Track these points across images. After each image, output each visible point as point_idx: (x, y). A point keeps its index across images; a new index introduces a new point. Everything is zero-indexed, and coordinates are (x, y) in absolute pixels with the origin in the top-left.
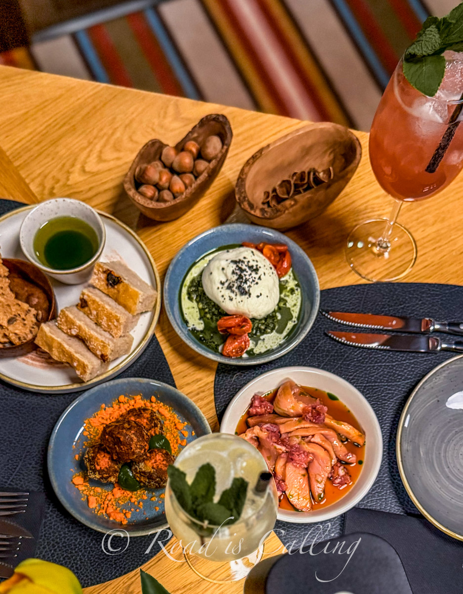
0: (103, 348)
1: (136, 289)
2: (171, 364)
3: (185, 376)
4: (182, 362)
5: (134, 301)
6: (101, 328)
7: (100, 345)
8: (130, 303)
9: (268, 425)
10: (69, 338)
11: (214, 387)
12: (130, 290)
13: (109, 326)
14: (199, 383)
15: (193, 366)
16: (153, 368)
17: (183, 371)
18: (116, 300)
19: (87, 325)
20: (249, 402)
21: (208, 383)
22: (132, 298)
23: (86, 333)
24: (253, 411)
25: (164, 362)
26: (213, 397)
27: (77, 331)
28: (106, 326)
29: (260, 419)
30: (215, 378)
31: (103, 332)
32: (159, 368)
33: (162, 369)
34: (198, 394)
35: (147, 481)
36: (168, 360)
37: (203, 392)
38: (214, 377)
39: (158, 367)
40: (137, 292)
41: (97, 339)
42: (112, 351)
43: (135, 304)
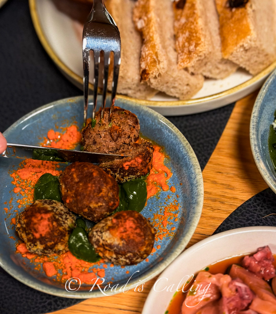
0: (151, 63)
1: (252, 27)
2: (219, 148)
3: (220, 173)
4: (232, 156)
5: (237, 39)
6: (175, 44)
7: (151, 57)
8: (231, 39)
9: (242, 286)
10: (133, 30)
11: (238, 208)
12: (245, 22)
13: (184, 46)
14: (228, 191)
15: (240, 169)
16: (196, 138)
17: (223, 166)
18: (221, 27)
19: (161, 27)
20: (254, 249)
21: (235, 198)
22: (238, 35)
23: (148, 33)
24: (248, 261)
25: (213, 140)
26: (226, 216)
27: (144, 25)
28: (181, 44)
29: (245, 275)
30: (250, 200)
31: (171, 49)
32: (201, 143)
33: (204, 147)
34: (215, 200)
35: (114, 256)
36: (220, 142)
37: (222, 203)
38: (250, 197)
39: (202, 141)
40: (249, 30)
41: (154, 47)
42: (160, 75)
43: (236, 44)
